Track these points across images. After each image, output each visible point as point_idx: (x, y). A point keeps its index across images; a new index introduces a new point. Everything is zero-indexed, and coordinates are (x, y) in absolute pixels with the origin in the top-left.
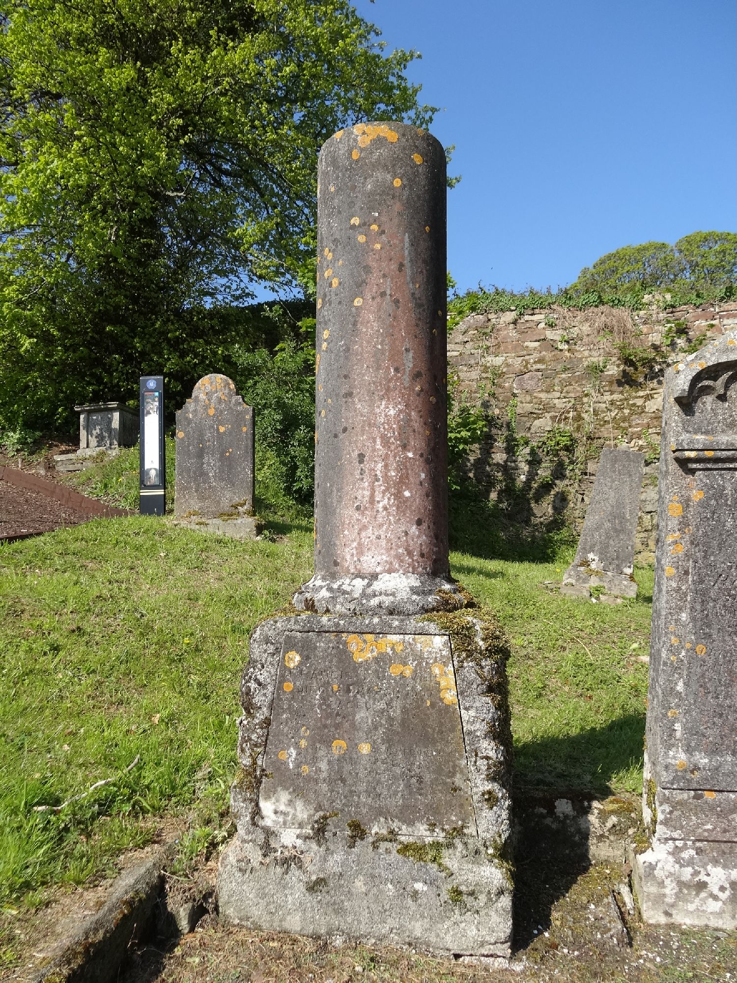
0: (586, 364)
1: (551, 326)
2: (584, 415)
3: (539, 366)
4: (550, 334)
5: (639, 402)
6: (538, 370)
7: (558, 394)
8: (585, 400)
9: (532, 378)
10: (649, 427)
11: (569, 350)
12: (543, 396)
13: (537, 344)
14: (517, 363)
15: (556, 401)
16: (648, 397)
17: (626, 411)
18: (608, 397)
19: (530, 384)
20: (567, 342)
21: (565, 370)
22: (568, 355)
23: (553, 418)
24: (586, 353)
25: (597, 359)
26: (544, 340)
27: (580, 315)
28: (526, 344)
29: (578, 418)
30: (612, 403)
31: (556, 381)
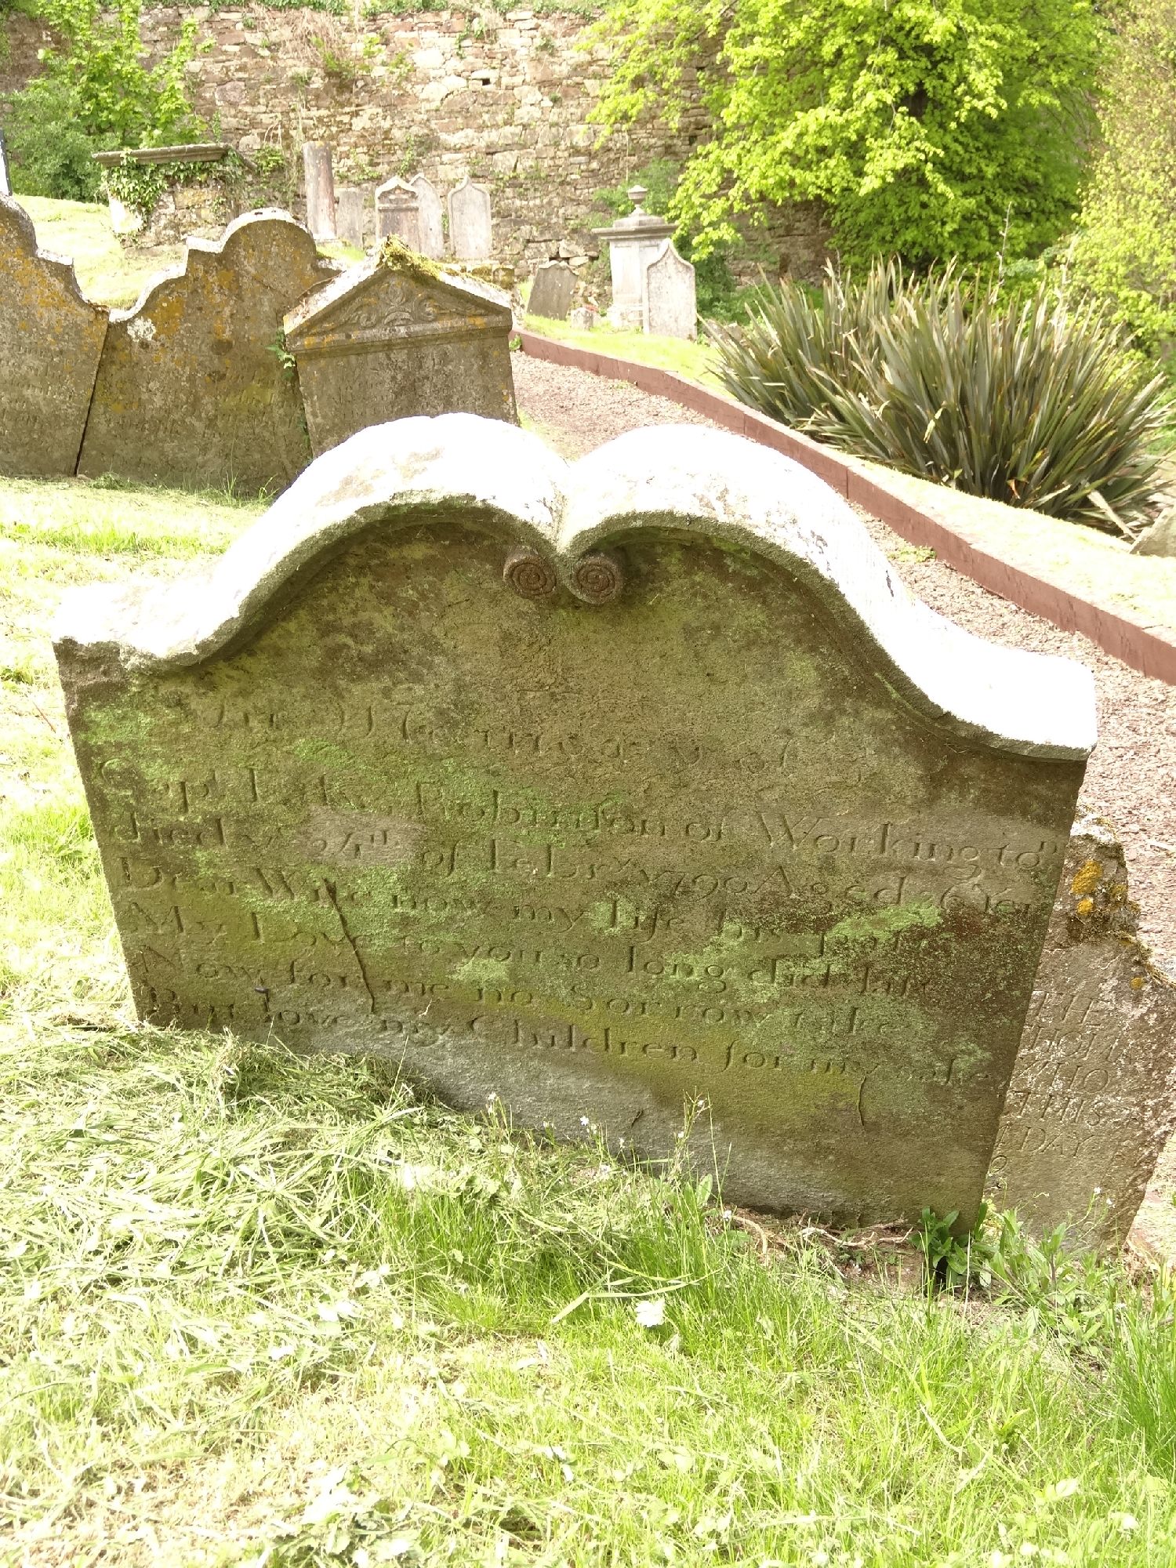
0: (290, 74)
1: (249, 27)
2: (293, 133)
3: (241, 75)
4: (252, 38)
5: (346, 119)
6: (240, 80)
7: (263, 109)
8: (292, 115)
9: (234, 89)
10: (356, 146)
11: (273, 58)
12: (248, 109)
13: (237, 48)
14: (216, 70)
15: (263, 116)
16: (356, 114)
17: (334, 129)
18: (314, 113)
19: (233, 96)
20: (268, 48)
21: (269, 81)
22: (270, 62)
23: (261, 135)
24: (290, 62)
25: (302, 70)
26: (244, 43)
27: (280, 17)
28: (225, 48)
29: (286, 136)
30: (320, 119)
31: (261, 93)
